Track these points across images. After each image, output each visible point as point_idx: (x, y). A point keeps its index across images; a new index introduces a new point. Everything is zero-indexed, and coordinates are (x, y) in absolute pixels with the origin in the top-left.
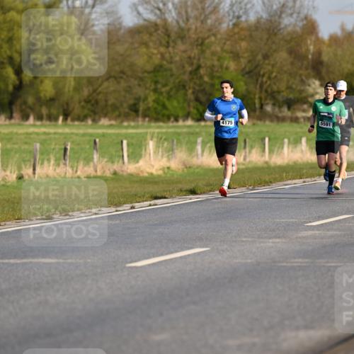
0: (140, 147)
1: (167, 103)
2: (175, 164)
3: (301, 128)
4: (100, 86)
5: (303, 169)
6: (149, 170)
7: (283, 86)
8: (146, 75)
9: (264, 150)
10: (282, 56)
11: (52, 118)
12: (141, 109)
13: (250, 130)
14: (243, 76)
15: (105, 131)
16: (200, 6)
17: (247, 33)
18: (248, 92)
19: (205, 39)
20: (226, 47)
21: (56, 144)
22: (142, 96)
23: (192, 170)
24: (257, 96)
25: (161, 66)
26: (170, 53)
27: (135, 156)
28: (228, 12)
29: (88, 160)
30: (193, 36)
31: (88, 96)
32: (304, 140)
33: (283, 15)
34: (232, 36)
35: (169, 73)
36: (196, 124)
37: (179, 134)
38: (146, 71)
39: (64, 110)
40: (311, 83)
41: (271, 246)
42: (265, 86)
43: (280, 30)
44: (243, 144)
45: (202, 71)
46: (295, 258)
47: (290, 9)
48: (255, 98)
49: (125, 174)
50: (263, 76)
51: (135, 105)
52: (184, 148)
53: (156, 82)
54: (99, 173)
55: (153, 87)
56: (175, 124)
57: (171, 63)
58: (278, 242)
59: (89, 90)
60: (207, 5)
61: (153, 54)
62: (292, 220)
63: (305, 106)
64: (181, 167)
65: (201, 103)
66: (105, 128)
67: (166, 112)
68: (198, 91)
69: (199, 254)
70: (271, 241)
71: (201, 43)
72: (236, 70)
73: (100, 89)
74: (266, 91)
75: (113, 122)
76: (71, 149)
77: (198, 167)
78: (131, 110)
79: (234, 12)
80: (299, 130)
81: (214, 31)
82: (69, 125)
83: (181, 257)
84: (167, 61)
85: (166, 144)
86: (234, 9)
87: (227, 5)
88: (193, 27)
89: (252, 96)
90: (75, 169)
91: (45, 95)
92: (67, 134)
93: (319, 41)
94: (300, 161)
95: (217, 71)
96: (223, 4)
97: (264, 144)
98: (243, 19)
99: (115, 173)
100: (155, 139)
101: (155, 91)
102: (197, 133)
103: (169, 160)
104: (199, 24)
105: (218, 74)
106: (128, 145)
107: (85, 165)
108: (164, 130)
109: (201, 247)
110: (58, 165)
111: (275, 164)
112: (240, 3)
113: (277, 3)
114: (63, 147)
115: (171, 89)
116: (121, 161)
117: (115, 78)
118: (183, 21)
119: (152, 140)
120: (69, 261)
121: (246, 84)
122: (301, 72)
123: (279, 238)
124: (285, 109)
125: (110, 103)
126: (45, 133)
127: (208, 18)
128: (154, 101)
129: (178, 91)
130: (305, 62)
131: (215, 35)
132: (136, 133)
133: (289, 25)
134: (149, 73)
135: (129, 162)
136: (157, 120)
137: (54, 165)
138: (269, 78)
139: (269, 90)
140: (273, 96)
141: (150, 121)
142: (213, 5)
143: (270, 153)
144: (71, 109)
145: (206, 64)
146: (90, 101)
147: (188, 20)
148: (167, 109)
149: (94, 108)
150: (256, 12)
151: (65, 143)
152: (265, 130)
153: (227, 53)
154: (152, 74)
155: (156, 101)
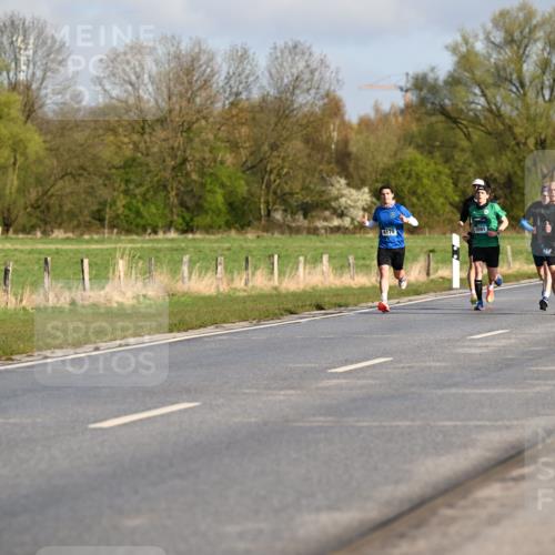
0: (106, 268)
1: (142, 209)
2: (152, 292)
3: (322, 242)
4: (52, 186)
5: (324, 296)
6: (120, 300)
7: (297, 186)
8: (113, 171)
9: (272, 273)
10: (296, 146)
12: (107, 217)
13: (254, 245)
14: (244, 172)
15: (59, 246)
16: (185, 80)
17: (249, 116)
18: (251, 194)
19: (193, 123)
20: (220, 134)
22: (109, 200)
23: (175, 298)
24: (262, 200)
25: (134, 160)
26: (146, 142)
27: (100, 279)
28: (223, 87)
30: (177, 119)
31: (37, 200)
32: (325, 258)
33: (297, 92)
34: (227, 120)
36: (182, 237)
37: (159, 250)
38: (114, 167)
39: (4, 218)
40: (335, 182)
41: (282, 400)
42: (273, 186)
43: (293, 111)
44: (244, 263)
45: (189, 166)
46: (314, 415)
47: (307, 82)
48: (260, 202)
49: (86, 303)
50: (271, 172)
51: (99, 211)
52: (165, 270)
53: (127, 181)
54: (51, 303)
55: (123, 187)
56: (153, 237)
57: (148, 155)
58: (292, 395)
59: (38, 192)
60: (195, 78)
61: (123, 143)
62: (309, 365)
63: (327, 213)
64: (161, 294)
65: (187, 208)
66: (59, 242)
67: (142, 222)
68: (184, 193)
69: (186, 410)
70: (282, 392)
71: (187, 129)
72: (234, 165)
73: (52, 190)
74: (275, 193)
75: (70, 235)
76: (14, 270)
77: (185, 294)
78: (94, 218)
79: (231, 87)
80: (319, 244)
81: (205, 111)
82: (11, 239)
83: (162, 416)
84: (142, 153)
85: (140, 264)
86: (232, 82)
87: (223, 78)
88: (177, 107)
89: (256, 200)
90: (19, 298)
92: (9, 250)
93: (345, 125)
94: (320, 285)
95: (209, 167)
96: (217, 76)
97: (273, 264)
98: (244, 96)
100: (126, 258)
101: (126, 192)
102: (183, 249)
103: (145, 285)
104: (184, 103)
105: (211, 171)
106: (90, 265)
107: (32, 292)
108: (139, 245)
109: (189, 401)
111: (287, 289)
112: (239, 75)
113: (289, 74)
114: (3, 268)
115: (148, 190)
116: (81, 287)
117: (74, 177)
118: (163, 100)
119: (122, 258)
120: (12, 421)
121: (248, 184)
122: (321, 167)
123: (292, 388)
124: (300, 217)
125: (66, 209)
127: (196, 96)
128: (124, 206)
129: (155, 193)
130: (327, 154)
131: (205, 118)
132: (102, 250)
133: (305, 104)
135: (91, 289)
136: (129, 232)
138: (279, 175)
139: (279, 191)
140: (283, 199)
141: (119, 233)
142: (203, 78)
143: (279, 275)
144: (13, 217)
145: (194, 157)
146: (39, 207)
147: (170, 98)
148: (142, 217)
149: (44, 216)
150: (260, 88)
151: (5, 264)
152: (274, 245)
153: (223, 141)
154: (122, 171)
155: (127, 206)
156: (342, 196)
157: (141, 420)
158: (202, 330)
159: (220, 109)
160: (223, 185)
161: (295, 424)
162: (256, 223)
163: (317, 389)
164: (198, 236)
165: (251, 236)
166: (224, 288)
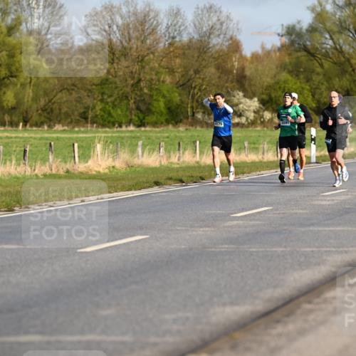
0: (89, 149)
1: (112, 111)
2: (119, 164)
4: (54, 97)
6: (97, 169)
8: (94, 87)
9: (195, 153)
10: (211, 71)
11: (13, 124)
12: (90, 116)
13: (184, 135)
14: (177, 88)
15: (59, 135)
16: (140, 29)
17: (181, 52)
18: (182, 102)
19: (145, 56)
20: (163, 63)
21: (17, 147)
22: (91, 105)
23: (133, 169)
24: (189, 106)
25: (107, 80)
26: (114, 68)
27: (85, 157)
28: (164, 33)
29: (45, 160)
30: (135, 54)
31: (45, 106)
33: (212, 36)
34: (167, 54)
35: (114, 86)
36: (137, 129)
37: (123, 138)
38: (94, 84)
39: (24, 118)
40: (236, 94)
41: (201, 234)
42: (196, 97)
43: (209, 48)
44: (177, 147)
45: (142, 84)
46: (222, 244)
47: (218, 30)
48: (188, 107)
49: (76, 172)
50: (195, 88)
51: (84, 113)
52: (126, 151)
53: (103, 94)
54: (54, 172)
55: (100, 97)
56: (119, 129)
57: (116, 77)
58: (208, 231)
59: (45, 100)
60: (146, 28)
62: (219, 212)
64: (124, 166)
65: (141, 111)
66: (59, 132)
67: (112, 120)
68: (139, 101)
69: (140, 241)
70: (201, 229)
71: (141, 60)
72: (171, 83)
73: (55, 99)
74: (197, 101)
75: (66, 128)
76: (30, 150)
77: (139, 166)
78: (81, 117)
79: (169, 33)
81: (153, 49)
82: (28, 130)
83: (124, 244)
84: (112, 76)
85: (111, 147)
86: (170, 30)
87: (164, 27)
88: (135, 46)
89: (185, 106)
90: (33, 168)
91: (7, 104)
92: (27, 137)
93: (242, 58)
95: (155, 84)
96: (159, 28)
97: (196, 147)
98: (177, 39)
99: (68, 171)
100: (102, 142)
101: (102, 100)
102: (138, 137)
104: (139, 44)
105: (156, 87)
106: (79, 147)
107: (42, 165)
108: (110, 135)
109: (141, 235)
110: (19, 165)
111: (205, 163)
112: (175, 26)
113: (207, 25)
114: (23, 149)
115: (116, 100)
116: (73, 161)
117: (68, 90)
118: (126, 41)
119: (99, 143)
120: (28, 247)
121: (180, 95)
122: (227, 85)
123: (209, 227)
125: (63, 111)
126: (7, 137)
127: (147, 39)
128: (101, 110)
129: (121, 100)
130: (231, 76)
131: (153, 53)
132: (86, 138)
133: (217, 44)
134: (96, 85)
135: (79, 162)
136: (103, 126)
137: (15, 164)
139: (199, 100)
141: (97, 127)
143: (200, 154)
144: (30, 116)
145: (145, 78)
146: (46, 110)
147: (130, 40)
148: (112, 117)
149: (49, 116)
150: (188, 34)
151: (24, 146)
152: (196, 134)
153: (164, 68)
154: (99, 87)
155: (103, 110)
156: (241, 103)
157: (111, 247)
158: (150, 189)
159: (162, 48)
160: (164, 96)
161: (210, 250)
162: (185, 121)
163: (224, 227)
164: (148, 129)
165: (182, 129)
166: (164, 162)
